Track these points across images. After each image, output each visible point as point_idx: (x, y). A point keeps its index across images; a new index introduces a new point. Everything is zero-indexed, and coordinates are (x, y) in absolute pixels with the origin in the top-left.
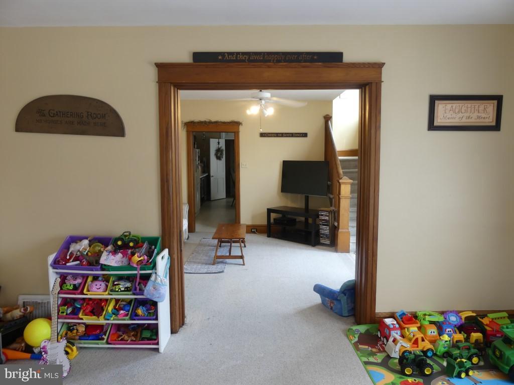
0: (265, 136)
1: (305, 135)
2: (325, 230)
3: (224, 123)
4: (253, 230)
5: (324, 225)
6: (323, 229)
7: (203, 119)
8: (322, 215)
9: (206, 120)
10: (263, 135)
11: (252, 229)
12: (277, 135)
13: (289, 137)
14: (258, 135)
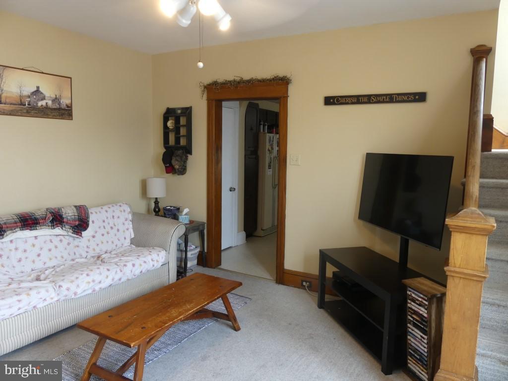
0: (333, 104)
1: (420, 97)
2: (417, 340)
3: (263, 82)
4: (304, 283)
5: (415, 325)
6: (415, 337)
7: (230, 78)
8: (414, 300)
9: (236, 78)
10: (330, 101)
11: (303, 281)
12: (358, 100)
13: (383, 102)
14: (322, 101)
